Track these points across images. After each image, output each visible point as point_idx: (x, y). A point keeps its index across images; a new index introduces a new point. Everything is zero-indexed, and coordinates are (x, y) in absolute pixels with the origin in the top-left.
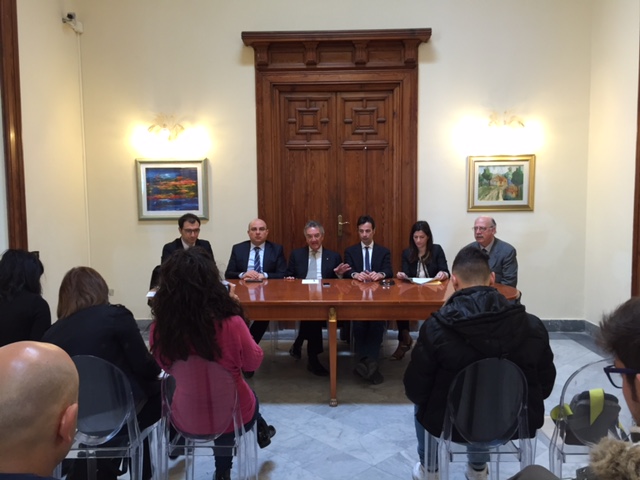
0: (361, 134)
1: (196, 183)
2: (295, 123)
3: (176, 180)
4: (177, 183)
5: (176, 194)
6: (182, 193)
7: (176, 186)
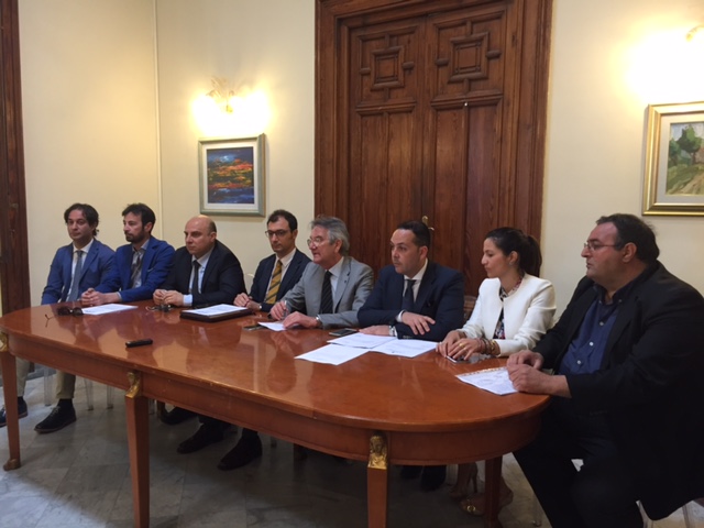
0: (461, 81)
1: (252, 168)
2: (368, 74)
3: (234, 165)
4: (235, 168)
5: (233, 182)
6: (240, 181)
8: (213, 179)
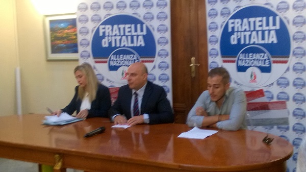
3: (68, 29)
4: (69, 31)
5: (68, 40)
6: (72, 39)
7: (67, 33)
8: (54, 39)
